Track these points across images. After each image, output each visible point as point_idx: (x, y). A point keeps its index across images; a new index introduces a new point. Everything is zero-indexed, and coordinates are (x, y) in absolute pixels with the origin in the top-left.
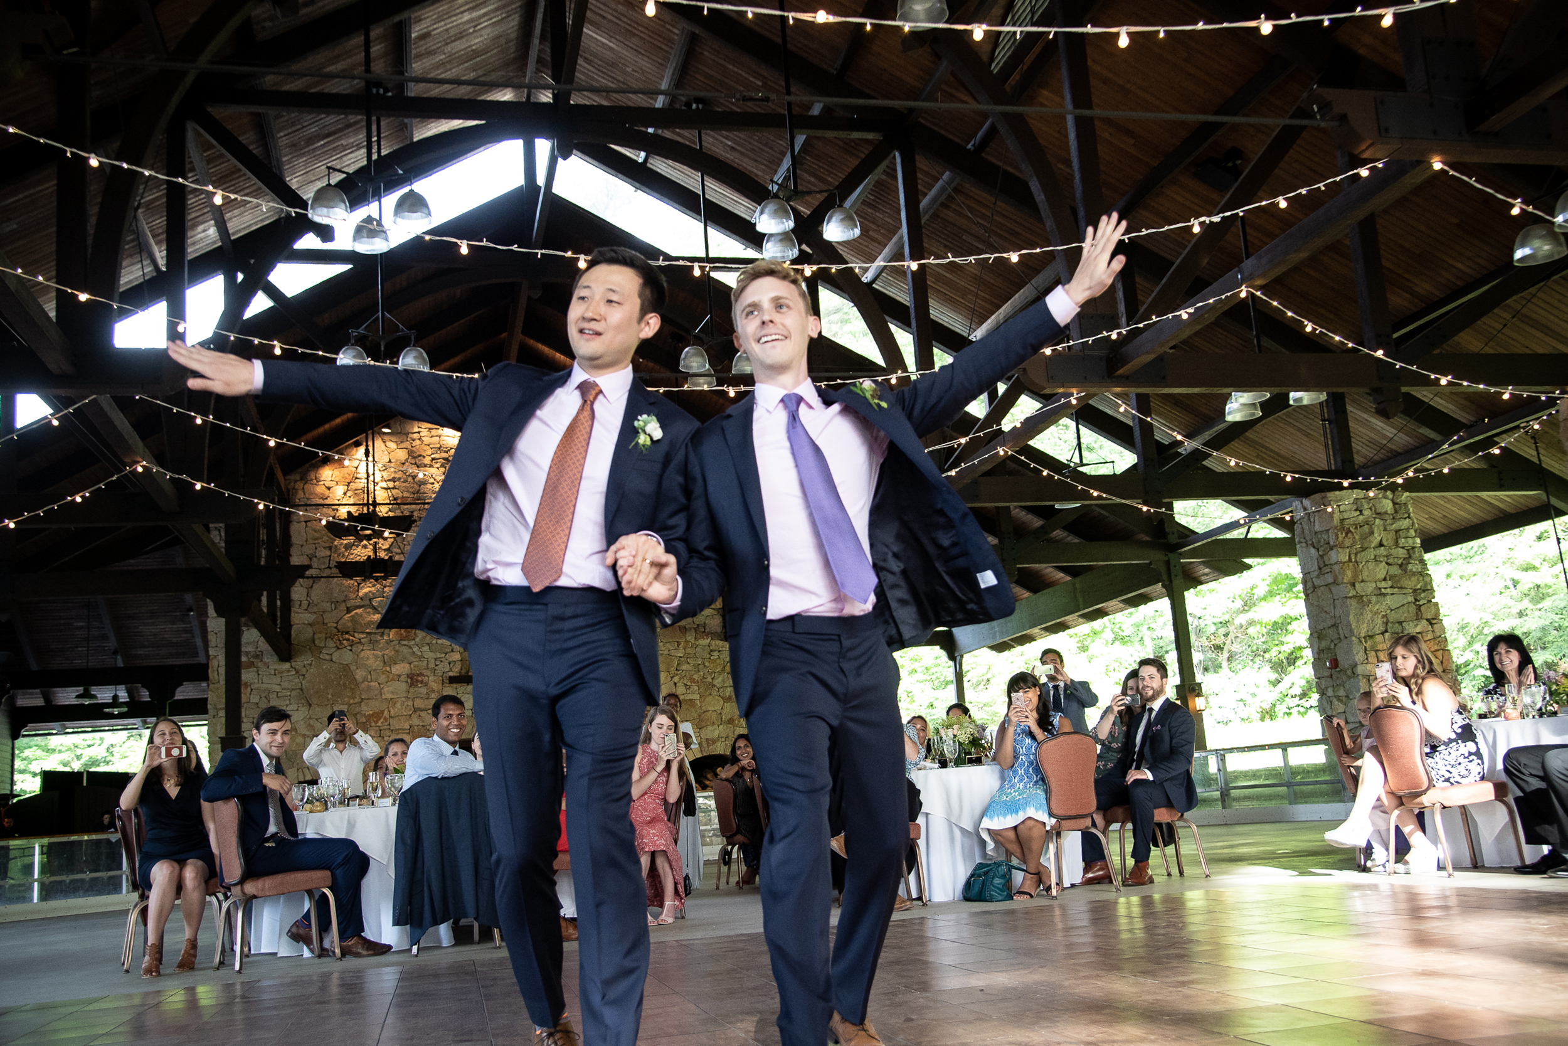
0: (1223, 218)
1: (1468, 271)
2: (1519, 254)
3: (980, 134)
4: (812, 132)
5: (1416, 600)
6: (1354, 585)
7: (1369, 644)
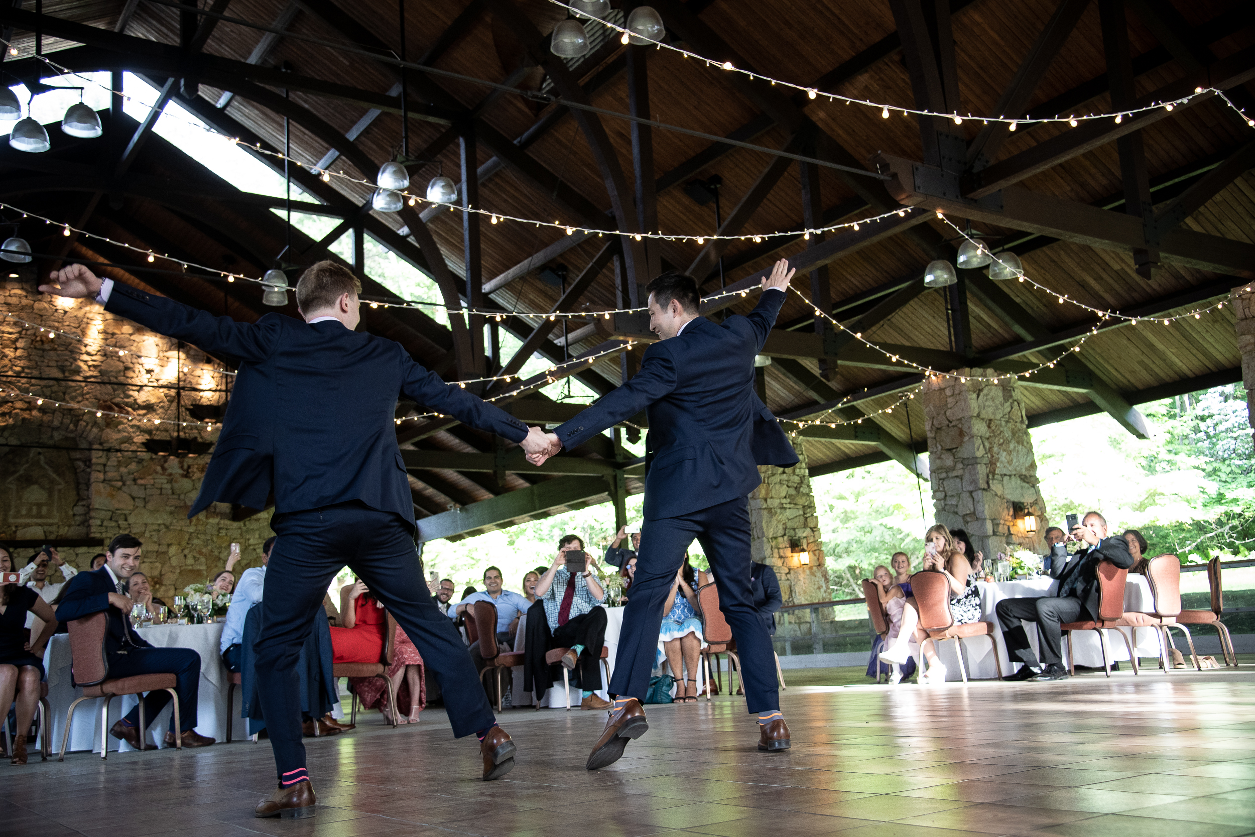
0: (823, 232)
1: (857, 284)
2: (928, 278)
3: (526, 135)
4: (387, 110)
5: (804, 514)
6: (766, 500)
7: (774, 544)
